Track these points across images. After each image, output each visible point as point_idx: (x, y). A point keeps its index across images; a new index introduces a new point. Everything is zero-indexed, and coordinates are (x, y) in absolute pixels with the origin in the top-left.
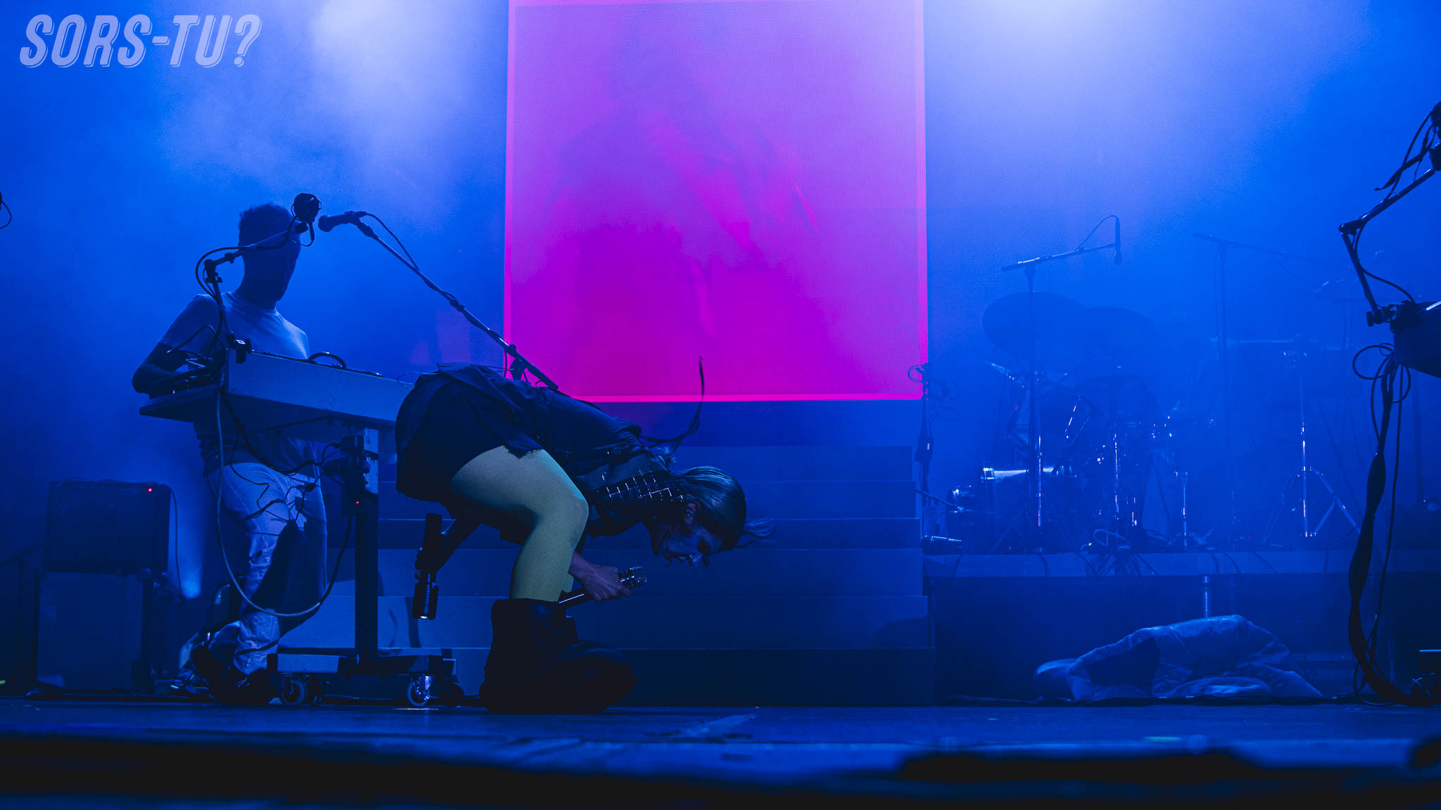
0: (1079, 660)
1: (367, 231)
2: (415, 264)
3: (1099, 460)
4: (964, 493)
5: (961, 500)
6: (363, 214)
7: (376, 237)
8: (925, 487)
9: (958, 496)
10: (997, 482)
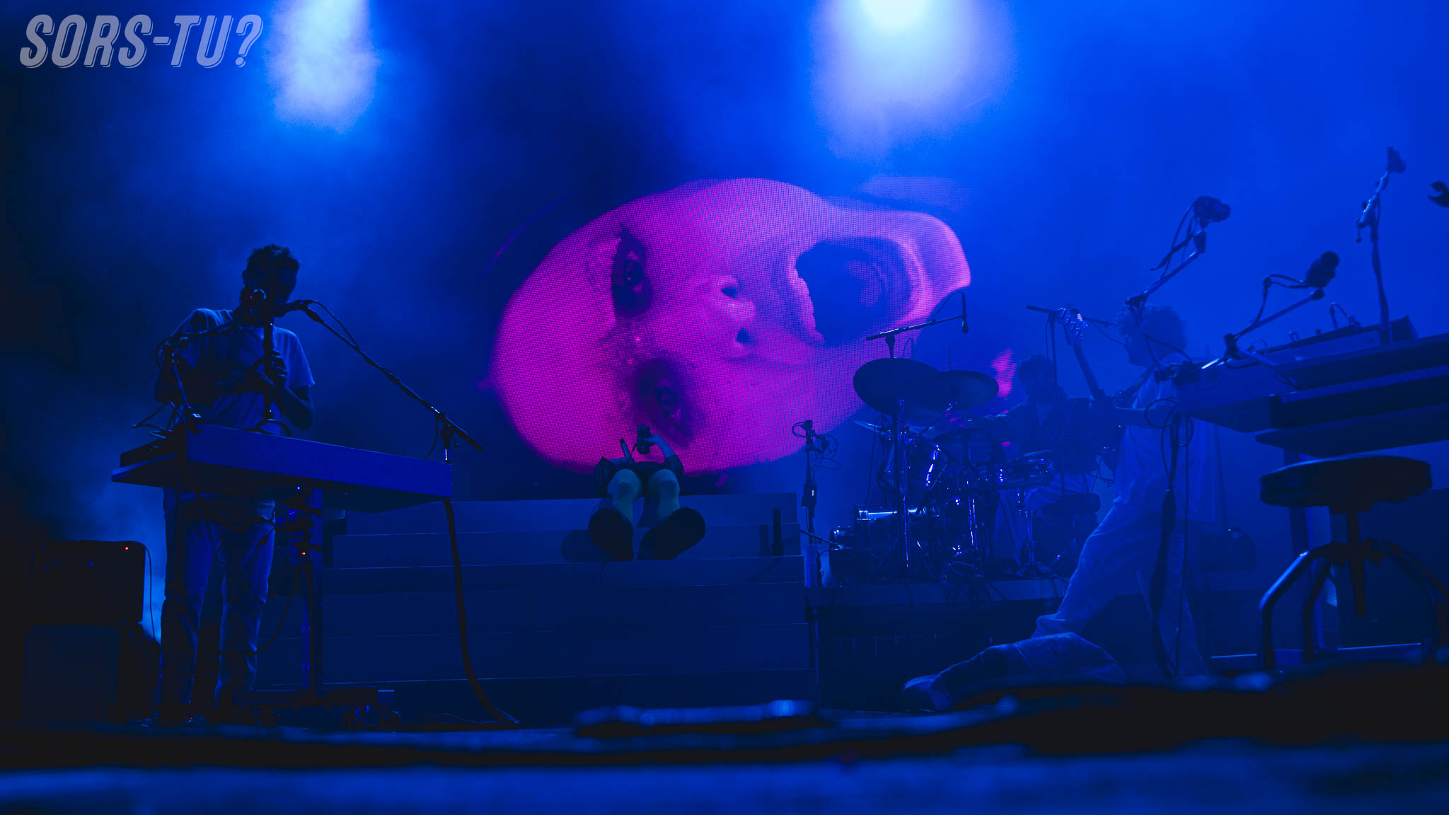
0: (939, 675)
1: (315, 317)
2: (354, 342)
3: (957, 501)
4: (843, 533)
5: (840, 539)
6: (311, 302)
7: (322, 322)
8: (811, 529)
9: (838, 536)
10: (870, 522)
